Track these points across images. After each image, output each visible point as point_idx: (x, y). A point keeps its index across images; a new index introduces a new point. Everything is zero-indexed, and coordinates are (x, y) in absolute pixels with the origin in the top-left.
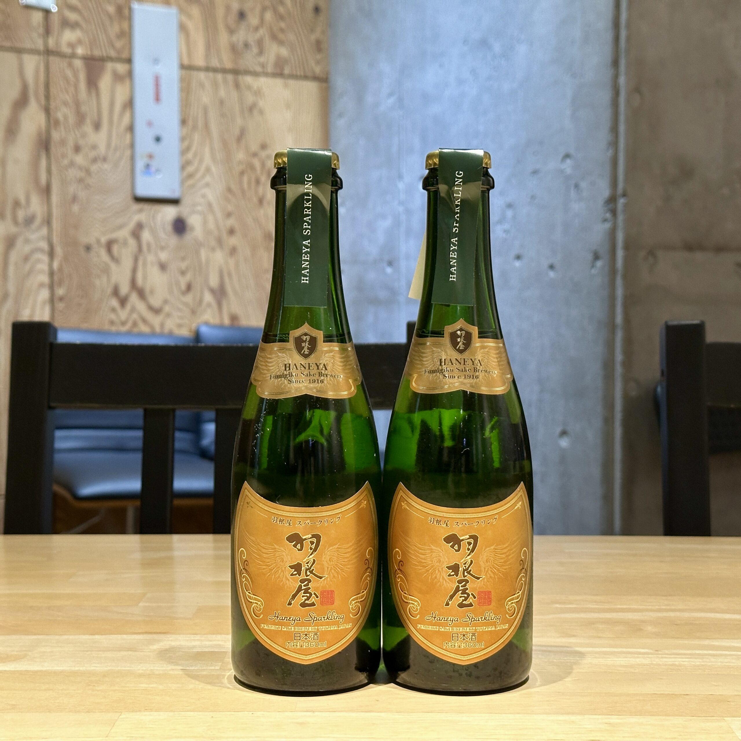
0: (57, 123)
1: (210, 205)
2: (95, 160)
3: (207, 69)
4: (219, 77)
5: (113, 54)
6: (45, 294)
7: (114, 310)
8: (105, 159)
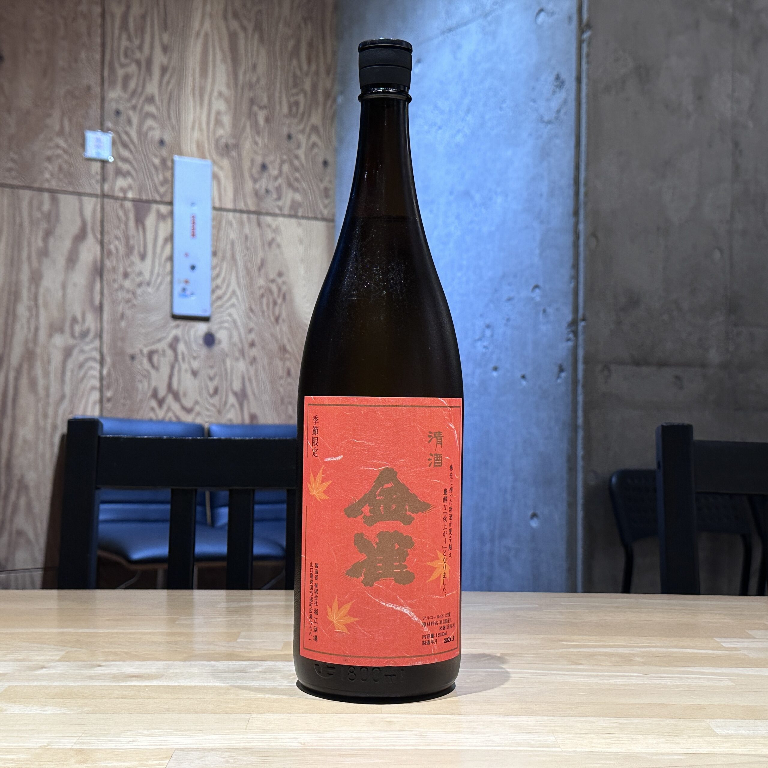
0: (110, 253)
1: (235, 322)
2: (140, 285)
3: (235, 211)
4: (245, 216)
5: (158, 198)
6: (96, 395)
7: (153, 409)
8: (148, 284)
